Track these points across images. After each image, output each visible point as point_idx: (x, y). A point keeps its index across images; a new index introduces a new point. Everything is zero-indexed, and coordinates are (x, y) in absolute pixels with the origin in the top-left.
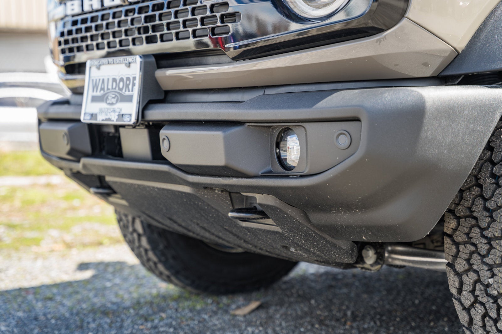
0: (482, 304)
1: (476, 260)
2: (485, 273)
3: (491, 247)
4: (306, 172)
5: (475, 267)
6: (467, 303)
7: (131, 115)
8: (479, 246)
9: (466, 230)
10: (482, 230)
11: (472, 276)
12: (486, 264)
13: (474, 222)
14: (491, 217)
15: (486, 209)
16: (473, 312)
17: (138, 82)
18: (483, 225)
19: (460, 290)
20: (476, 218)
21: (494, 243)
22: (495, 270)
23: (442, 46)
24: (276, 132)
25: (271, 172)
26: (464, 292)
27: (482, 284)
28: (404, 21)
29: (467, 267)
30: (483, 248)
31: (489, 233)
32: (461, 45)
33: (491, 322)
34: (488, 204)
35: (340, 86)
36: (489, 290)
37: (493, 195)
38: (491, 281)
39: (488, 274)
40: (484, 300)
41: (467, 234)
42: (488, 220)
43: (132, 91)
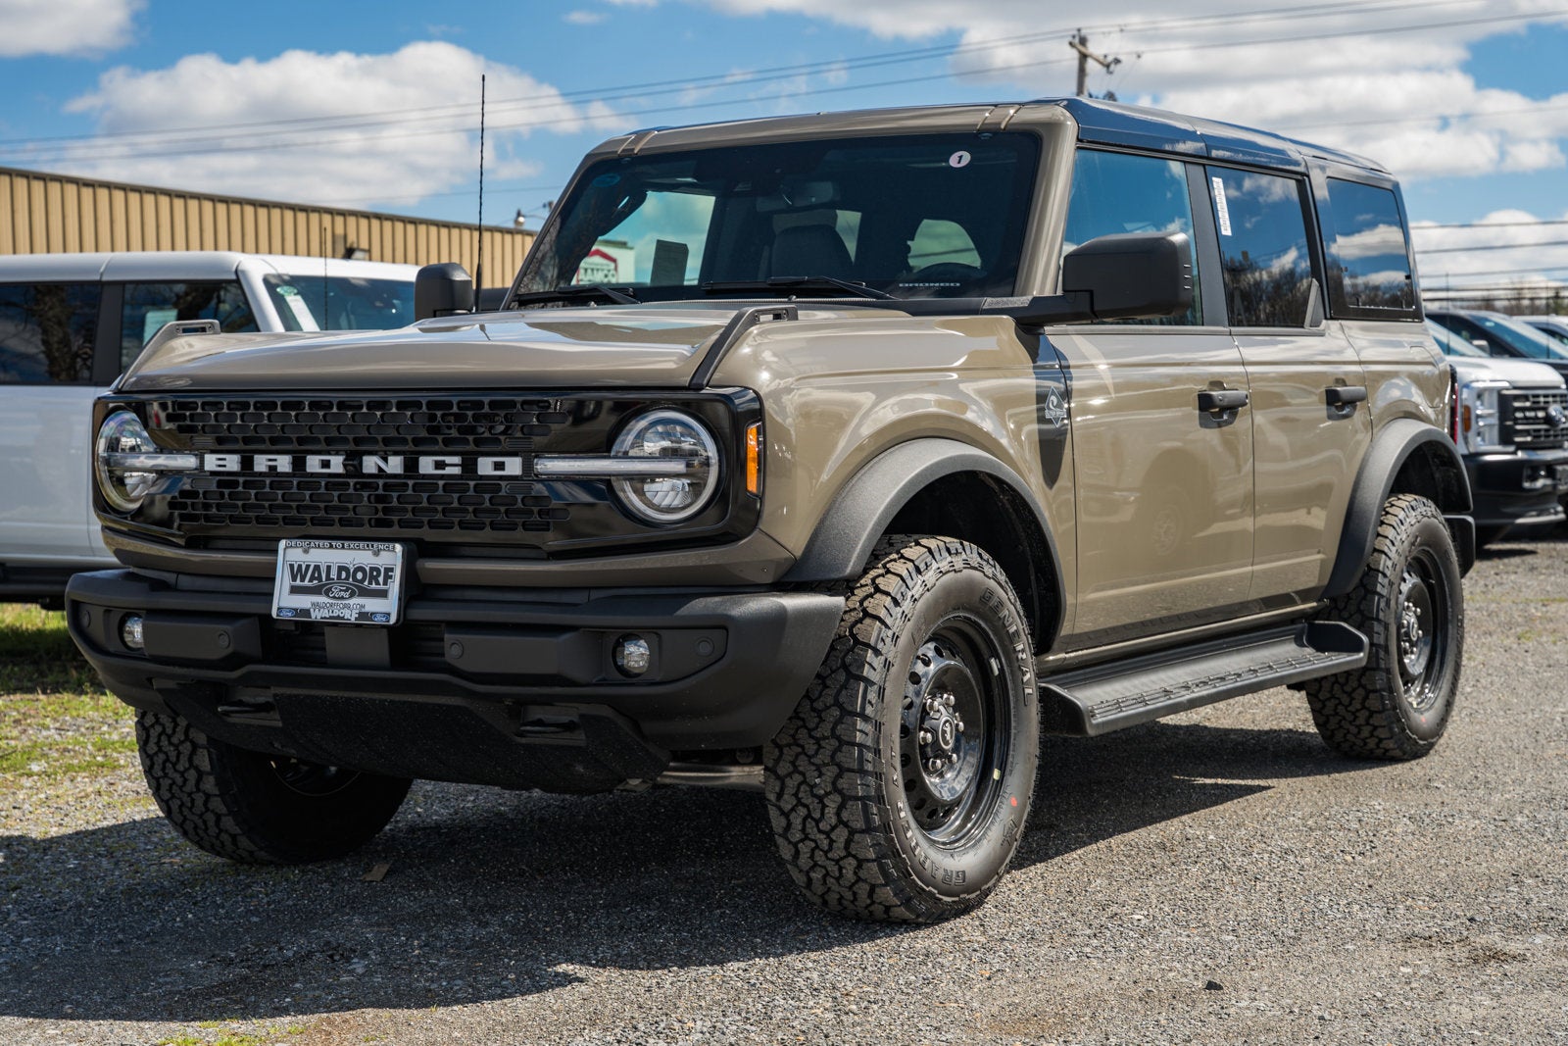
0: (806, 806)
1: (802, 763)
2: (811, 773)
3: (820, 747)
4: (658, 679)
5: (801, 769)
6: (787, 807)
7: (389, 614)
8: (807, 746)
9: (792, 732)
10: (810, 731)
11: (798, 778)
12: (813, 764)
13: (800, 723)
14: (821, 717)
15: (813, 709)
16: (792, 816)
17: (397, 574)
18: (812, 725)
19: (780, 796)
20: (803, 720)
21: (823, 743)
22: (824, 770)
23: (787, 555)
24: (614, 639)
25: (605, 680)
26: (786, 797)
27: (808, 785)
28: (756, 532)
29: (791, 769)
30: (811, 748)
31: (818, 734)
32: (798, 553)
33: (814, 824)
34: (815, 705)
35: (707, 590)
36: (815, 791)
37: (820, 695)
38: (817, 781)
39: (816, 774)
40: (808, 800)
41: (793, 736)
42: (816, 720)
43: (385, 583)
